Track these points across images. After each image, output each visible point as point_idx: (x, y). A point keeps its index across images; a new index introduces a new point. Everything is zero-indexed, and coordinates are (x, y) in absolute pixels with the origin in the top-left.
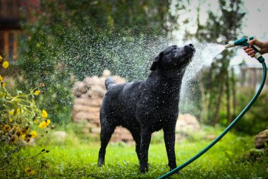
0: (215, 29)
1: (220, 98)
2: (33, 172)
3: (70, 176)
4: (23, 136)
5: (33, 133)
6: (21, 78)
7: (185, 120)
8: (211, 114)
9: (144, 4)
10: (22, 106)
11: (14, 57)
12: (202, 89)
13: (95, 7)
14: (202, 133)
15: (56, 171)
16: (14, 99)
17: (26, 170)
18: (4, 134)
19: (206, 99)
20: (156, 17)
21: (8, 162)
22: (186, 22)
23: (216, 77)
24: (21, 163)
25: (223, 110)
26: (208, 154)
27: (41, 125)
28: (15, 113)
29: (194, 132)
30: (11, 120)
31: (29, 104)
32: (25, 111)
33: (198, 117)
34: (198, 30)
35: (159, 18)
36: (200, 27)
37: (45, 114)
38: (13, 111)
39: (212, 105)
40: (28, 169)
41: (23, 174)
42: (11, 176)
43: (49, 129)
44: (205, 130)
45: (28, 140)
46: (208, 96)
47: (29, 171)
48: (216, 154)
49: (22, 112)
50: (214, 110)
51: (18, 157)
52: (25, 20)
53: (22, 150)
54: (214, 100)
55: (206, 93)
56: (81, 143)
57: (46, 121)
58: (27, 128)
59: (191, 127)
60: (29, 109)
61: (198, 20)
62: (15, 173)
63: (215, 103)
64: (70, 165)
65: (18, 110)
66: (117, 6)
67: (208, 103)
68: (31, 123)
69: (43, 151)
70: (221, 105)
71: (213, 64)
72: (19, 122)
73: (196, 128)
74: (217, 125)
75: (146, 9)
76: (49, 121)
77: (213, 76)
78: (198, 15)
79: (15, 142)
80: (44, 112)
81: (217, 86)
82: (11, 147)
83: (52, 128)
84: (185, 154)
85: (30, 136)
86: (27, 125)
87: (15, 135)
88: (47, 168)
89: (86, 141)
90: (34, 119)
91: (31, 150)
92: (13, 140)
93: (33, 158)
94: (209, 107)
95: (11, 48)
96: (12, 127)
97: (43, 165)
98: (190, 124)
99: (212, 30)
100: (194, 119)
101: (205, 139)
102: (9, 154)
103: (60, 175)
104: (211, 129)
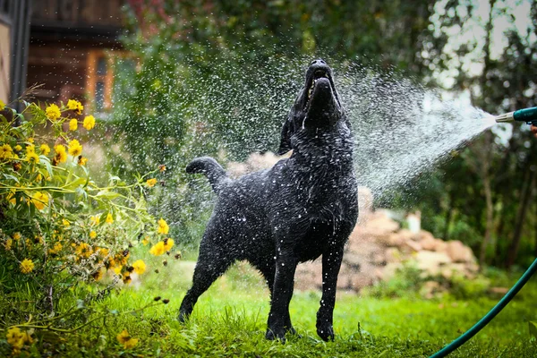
0: (521, 71)
1: (523, 213)
2: (134, 342)
3: (208, 353)
4: (117, 270)
5: (139, 264)
6: (117, 148)
7: (449, 252)
8: (504, 244)
9: (378, 10)
10: (117, 207)
11: (106, 105)
12: (489, 194)
13: (277, 12)
14: (483, 283)
15: (182, 343)
16: (104, 192)
17: (119, 336)
18: (79, 262)
19: (495, 213)
20: (400, 39)
21: (83, 318)
22: (463, 51)
23: (518, 169)
24: (110, 322)
25: (529, 236)
26: (494, 326)
27: (154, 249)
28: (103, 220)
29: (466, 277)
30: (93, 235)
31: (134, 206)
32: (123, 218)
33: (476, 250)
34: (486, 70)
35: (407, 41)
36: (490, 65)
37: (164, 227)
38: (99, 216)
39: (507, 227)
40: (124, 334)
41: (113, 343)
42: (88, 348)
43: (170, 259)
44: (489, 276)
45: (128, 278)
46: (499, 206)
47: (127, 339)
48: (510, 327)
49: (118, 220)
50: (511, 236)
51: (105, 310)
52: (131, 32)
53: (113, 295)
54: (510, 216)
55: (494, 201)
56: (234, 288)
57: (166, 242)
58: (125, 253)
59: (460, 267)
60: (134, 214)
61: (486, 49)
62: (97, 342)
63: (512, 222)
64: (210, 332)
65: (109, 215)
66: (322, 12)
67: (497, 221)
68: (135, 243)
69: (157, 299)
70: (525, 227)
71: (512, 141)
72: (111, 240)
73: (470, 271)
74: (515, 268)
75: (382, 22)
76: (171, 242)
77: (513, 167)
78: (488, 40)
79: (101, 278)
80: (162, 222)
81: (520, 188)
82: (89, 288)
83: (177, 257)
84: (445, 323)
85: (131, 269)
86: (126, 247)
87: (101, 264)
88: (163, 334)
89: (244, 284)
90: (140, 236)
91: (132, 295)
92: (95, 275)
93: (135, 312)
94: (500, 230)
95: (100, 85)
96: (94, 248)
97: (154, 329)
98: (458, 262)
99: (514, 71)
100: (466, 253)
101: (488, 293)
102: (86, 302)
103: (190, 351)
104: (503, 275)
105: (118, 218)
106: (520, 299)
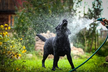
0: (91, 15)
1: (92, 42)
2: (19, 70)
3: (33, 71)
4: (16, 56)
5: (20, 55)
6: (15, 33)
7: (79, 50)
8: (89, 48)
9: (63, 5)
10: (15, 44)
11: (13, 25)
12: (86, 39)
13: (44, 6)
14: (85, 56)
15: (28, 70)
16: (13, 41)
17: (16, 69)
18: (8, 55)
19: (87, 42)
21: (10, 66)
22: (80, 12)
23: (91, 34)
24: (15, 66)
25: (93, 47)
26: (87, 63)
27: (22, 52)
28: (13, 47)
29: (82, 55)
30: (11, 49)
31: (18, 44)
32: (17, 46)
33: (84, 50)
35: (69, 11)
36: (85, 15)
37: (24, 47)
38: (12, 46)
39: (89, 45)
40: (17, 68)
41: (15, 70)
42: (11, 71)
43: (26, 53)
44: (86, 54)
45: (18, 57)
46: (88, 41)
47: (18, 69)
48: (90, 64)
50: (90, 47)
51: (14, 64)
52: (17, 11)
53: (15, 61)
54: (90, 43)
55: (87, 40)
56: (38, 59)
57: (25, 50)
58: (17, 53)
59: (81, 53)
60: (18, 45)
61: (84, 12)
62: (12, 70)
63: (90, 44)
64: (34, 67)
66: (53, 6)
67: (87, 44)
68: (19, 51)
69: (23, 61)
70: (93, 45)
71: (90, 29)
72: (14, 50)
73: (83, 54)
74: (91, 53)
75: (64, 7)
76: (26, 50)
77: (90, 34)
78: (84, 10)
79: (13, 58)
80: (24, 46)
81: (91, 37)
82: (11, 60)
83: (27, 53)
84: (78, 64)
85: (18, 56)
86: (17, 52)
87: (13, 55)
88: (25, 68)
89: (40, 58)
90: (20, 49)
91: (19, 61)
92: (12, 57)
93: (19, 64)
94: (88, 46)
95: (11, 21)
96: (11, 52)
97: (23, 67)
98: (80, 52)
99: (89, 16)
100: (82, 50)
101: (86, 58)
102: (10, 63)
103: (30, 71)
104: (89, 54)
105: (16, 46)
106: (92, 58)
